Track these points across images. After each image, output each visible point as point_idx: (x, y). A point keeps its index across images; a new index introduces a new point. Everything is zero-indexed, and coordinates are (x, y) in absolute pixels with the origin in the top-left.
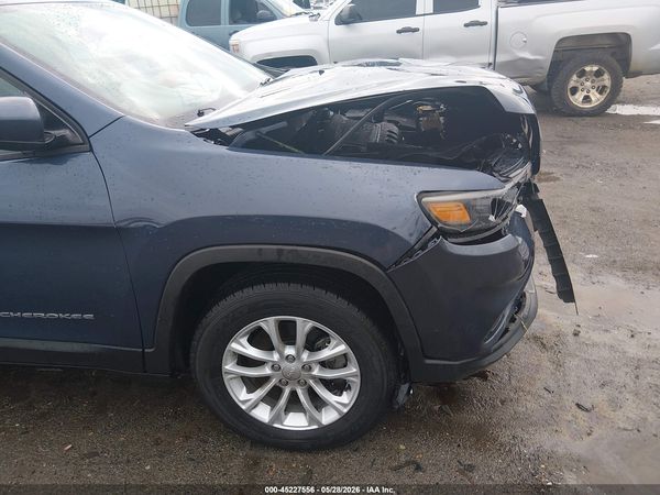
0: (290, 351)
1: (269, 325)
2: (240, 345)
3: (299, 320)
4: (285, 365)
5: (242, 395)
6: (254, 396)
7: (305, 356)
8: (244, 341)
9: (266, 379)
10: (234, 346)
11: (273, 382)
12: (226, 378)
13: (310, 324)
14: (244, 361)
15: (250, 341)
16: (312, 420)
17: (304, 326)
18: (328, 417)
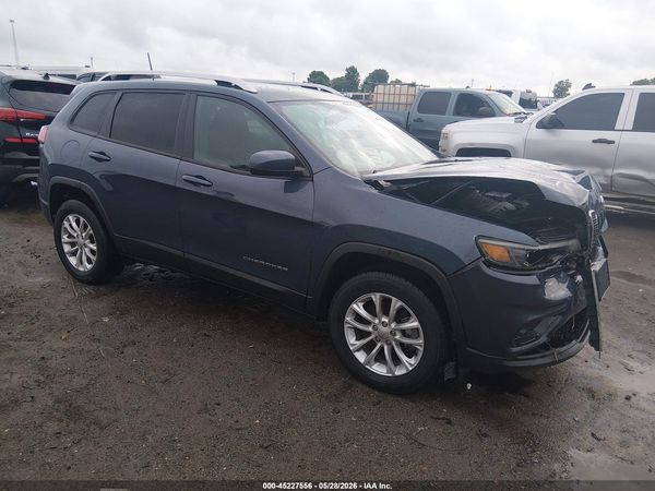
0: (385, 319)
1: (376, 298)
2: (358, 307)
3: (394, 299)
4: (381, 327)
5: (352, 340)
6: (359, 343)
7: (393, 325)
8: (361, 305)
9: (369, 334)
10: (355, 306)
11: (372, 337)
12: (346, 326)
13: (400, 303)
14: (359, 318)
15: (364, 307)
16: (390, 371)
17: (396, 304)
18: (399, 372)
